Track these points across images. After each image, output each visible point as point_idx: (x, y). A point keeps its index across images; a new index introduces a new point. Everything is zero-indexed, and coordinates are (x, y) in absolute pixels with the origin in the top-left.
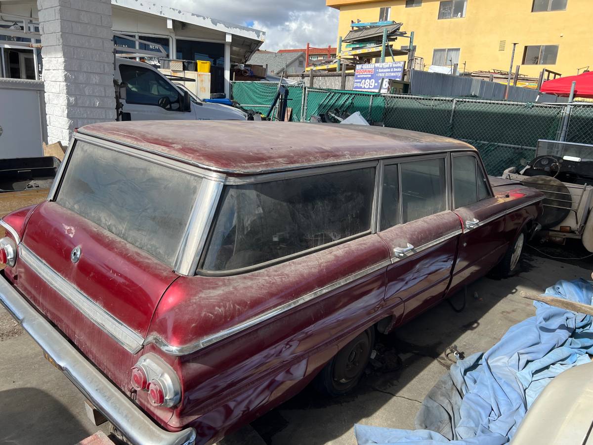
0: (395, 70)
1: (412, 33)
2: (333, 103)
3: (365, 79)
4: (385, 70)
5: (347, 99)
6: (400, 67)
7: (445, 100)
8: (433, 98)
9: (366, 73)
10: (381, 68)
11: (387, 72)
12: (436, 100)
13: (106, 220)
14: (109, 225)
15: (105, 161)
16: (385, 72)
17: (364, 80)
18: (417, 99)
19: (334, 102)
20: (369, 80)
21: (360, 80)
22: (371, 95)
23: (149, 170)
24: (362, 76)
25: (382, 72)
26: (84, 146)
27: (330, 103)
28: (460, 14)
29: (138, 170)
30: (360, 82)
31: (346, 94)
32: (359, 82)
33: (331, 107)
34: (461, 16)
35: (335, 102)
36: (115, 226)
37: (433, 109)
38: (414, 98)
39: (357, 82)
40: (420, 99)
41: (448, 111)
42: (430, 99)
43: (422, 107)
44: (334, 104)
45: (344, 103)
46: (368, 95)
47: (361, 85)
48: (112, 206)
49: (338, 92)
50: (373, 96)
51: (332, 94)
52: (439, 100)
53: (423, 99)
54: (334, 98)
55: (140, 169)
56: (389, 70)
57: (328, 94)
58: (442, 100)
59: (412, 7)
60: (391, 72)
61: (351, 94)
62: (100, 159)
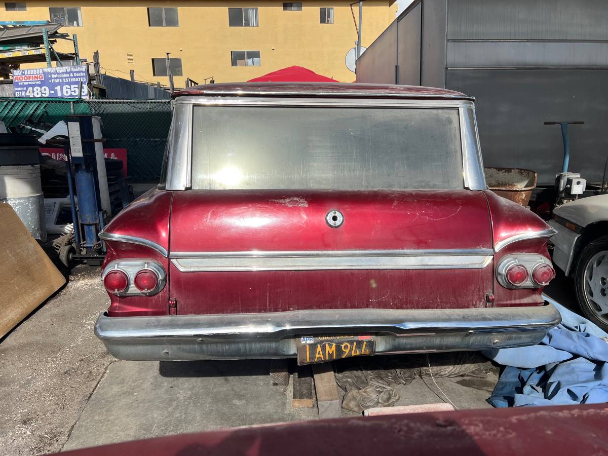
0: (76, 75)
1: (74, 36)
2: (15, 115)
3: (33, 86)
4: (61, 76)
5: (37, 108)
6: (82, 72)
7: (162, 102)
8: (148, 101)
9: (31, 80)
10: (54, 74)
11: (65, 78)
12: (151, 103)
16: (62, 78)
17: (30, 89)
18: (131, 103)
19: (17, 112)
20: (39, 88)
21: (25, 88)
22: (70, 102)
24: (27, 83)
25: (57, 78)
27: (11, 114)
28: (75, 22)
30: (26, 91)
31: (34, 101)
32: (23, 91)
33: (15, 119)
34: (78, 25)
35: (19, 112)
37: (151, 112)
38: (127, 103)
39: (19, 91)
40: (134, 103)
41: (167, 113)
42: (145, 103)
43: (137, 110)
44: (18, 114)
45: (34, 112)
46: (67, 102)
47: (28, 94)
49: (21, 101)
50: (74, 102)
51: (13, 103)
52: (155, 103)
53: (138, 103)
54: (16, 108)
56: (66, 75)
57: (5, 103)
58: (158, 102)
59: (15, 10)
60: (70, 77)
61: (42, 102)
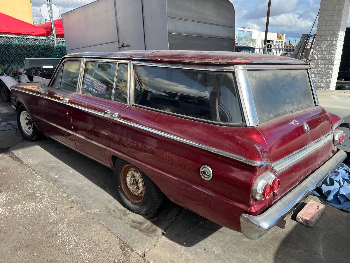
13: (288, 109)
14: (291, 110)
15: (270, 78)
23: (291, 74)
26: (252, 74)
29: (286, 76)
36: (293, 109)
48: (287, 100)
55: (287, 75)
62: (267, 78)
